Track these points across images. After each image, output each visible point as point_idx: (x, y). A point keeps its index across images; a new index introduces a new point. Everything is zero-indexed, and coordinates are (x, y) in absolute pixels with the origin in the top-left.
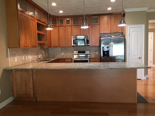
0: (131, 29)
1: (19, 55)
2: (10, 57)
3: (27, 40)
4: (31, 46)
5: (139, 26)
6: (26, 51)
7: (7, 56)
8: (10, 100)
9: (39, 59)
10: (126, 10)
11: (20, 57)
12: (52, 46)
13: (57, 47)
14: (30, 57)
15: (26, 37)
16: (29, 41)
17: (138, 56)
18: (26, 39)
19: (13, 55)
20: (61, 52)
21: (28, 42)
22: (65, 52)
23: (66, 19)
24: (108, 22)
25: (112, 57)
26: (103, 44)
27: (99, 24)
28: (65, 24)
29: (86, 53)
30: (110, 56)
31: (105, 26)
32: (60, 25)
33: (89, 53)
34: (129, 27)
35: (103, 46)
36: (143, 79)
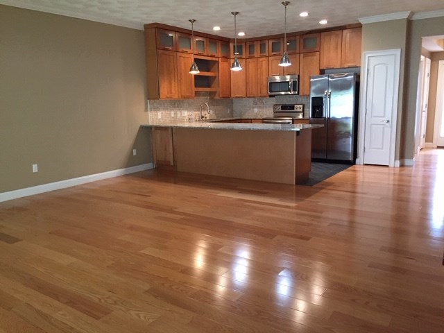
0: (371, 59)
1: (165, 109)
2: (151, 111)
3: (173, 88)
4: (180, 95)
5: (388, 53)
6: (177, 103)
7: (146, 110)
9: (203, 117)
10: (363, 21)
11: (167, 112)
12: (232, 96)
13: (241, 97)
14: (186, 114)
15: (171, 84)
16: (176, 88)
17: (384, 116)
18: (171, 87)
19: (156, 109)
20: (253, 108)
21: (173, 91)
22: (259, 108)
23: (259, 43)
24: (337, 45)
25: (329, 118)
26: (314, 91)
27: (318, 49)
28: (257, 53)
29: (295, 110)
30: (325, 115)
31: (330, 54)
32: (248, 55)
33: (301, 110)
34: (367, 56)
35: (313, 95)
36: (392, 165)
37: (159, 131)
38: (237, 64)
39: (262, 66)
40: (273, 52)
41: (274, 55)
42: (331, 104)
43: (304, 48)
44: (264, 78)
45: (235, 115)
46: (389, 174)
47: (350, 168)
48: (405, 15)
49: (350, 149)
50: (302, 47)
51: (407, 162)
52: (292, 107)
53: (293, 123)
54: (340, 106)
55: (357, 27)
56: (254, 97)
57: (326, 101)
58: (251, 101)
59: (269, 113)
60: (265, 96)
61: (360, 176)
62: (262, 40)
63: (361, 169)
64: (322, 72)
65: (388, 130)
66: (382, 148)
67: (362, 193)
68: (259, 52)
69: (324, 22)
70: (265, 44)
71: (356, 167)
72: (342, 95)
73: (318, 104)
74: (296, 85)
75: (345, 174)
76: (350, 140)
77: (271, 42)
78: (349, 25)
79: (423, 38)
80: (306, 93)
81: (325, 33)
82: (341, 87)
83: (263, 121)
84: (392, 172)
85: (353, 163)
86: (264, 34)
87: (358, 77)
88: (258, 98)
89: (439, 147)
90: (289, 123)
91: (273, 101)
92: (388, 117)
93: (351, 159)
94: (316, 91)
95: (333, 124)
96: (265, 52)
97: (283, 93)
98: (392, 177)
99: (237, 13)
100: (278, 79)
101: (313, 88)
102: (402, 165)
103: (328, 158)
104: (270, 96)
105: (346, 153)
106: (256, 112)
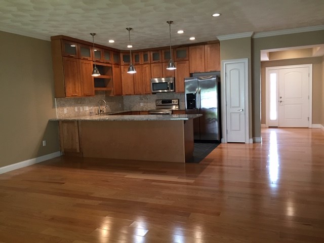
0: (228, 66)
1: (70, 105)
2: (58, 107)
3: (77, 88)
4: (83, 94)
5: (239, 62)
6: (79, 100)
7: (54, 107)
8: (57, 154)
9: (101, 111)
10: (220, 38)
11: (72, 108)
12: (124, 93)
13: (130, 95)
14: (87, 109)
15: (75, 84)
16: (80, 89)
17: (239, 107)
18: (75, 87)
19: (63, 106)
20: (140, 102)
21: (77, 91)
22: (144, 102)
23: (143, 53)
24: (201, 55)
25: (200, 109)
26: (188, 89)
27: (187, 59)
28: (141, 61)
29: (173, 103)
30: (198, 107)
31: (197, 63)
32: (134, 63)
33: (177, 103)
34: (225, 64)
35: (187, 92)
36: (247, 142)
37: (66, 124)
38: (132, 68)
39: (145, 70)
40: (153, 60)
41: (155, 63)
42: (201, 98)
43: (177, 58)
44: (148, 80)
45: (125, 108)
46: (246, 149)
47: (219, 146)
48: (249, 34)
49: (217, 131)
50: (175, 57)
51: (257, 139)
52: (170, 102)
53: (172, 113)
54: (208, 100)
55: (215, 44)
56: (140, 94)
57: (197, 95)
58: (137, 98)
59: (152, 106)
60: (149, 94)
61: (225, 151)
62: (145, 51)
63: (226, 147)
64: (191, 75)
65: (243, 116)
66: (239, 130)
67: (228, 166)
68: (143, 60)
69: (192, 39)
70: (147, 55)
71: (222, 145)
72: (209, 91)
73: (192, 99)
74: (172, 86)
75: (216, 151)
76: (217, 123)
77: (152, 54)
78: (210, 41)
79: (261, 51)
80: (181, 90)
81: (193, 47)
82: (208, 86)
83: (149, 113)
84: (248, 147)
85: (219, 142)
86: (147, 47)
87: (219, 79)
88: (144, 95)
89: (270, 127)
90: (168, 114)
91: (155, 97)
92: (243, 106)
93: (218, 139)
94: (189, 89)
95: (204, 112)
96: (147, 60)
97: (160, 91)
98: (248, 151)
99: (131, 29)
100: (157, 80)
101: (187, 87)
102: (254, 142)
103: (201, 139)
104: (153, 93)
105: (214, 134)
106: (142, 106)
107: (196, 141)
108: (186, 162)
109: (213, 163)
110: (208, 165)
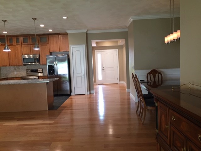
0: (73, 48)
5: (81, 46)
10: (68, 32)
12: (1, 65)
13: (6, 66)
17: (81, 73)
20: (14, 71)
22: (18, 71)
23: (15, 38)
24: (57, 41)
25: (57, 75)
26: (49, 62)
27: (48, 43)
28: (14, 42)
29: (38, 72)
30: (56, 73)
31: (54, 45)
32: (9, 44)
33: (42, 72)
34: (71, 47)
35: (48, 64)
36: (86, 94)
38: (7, 47)
39: (18, 49)
41: (25, 44)
42: (58, 68)
43: (40, 42)
44: (20, 56)
45: (2, 76)
46: (86, 98)
47: (70, 98)
48: (85, 31)
49: (68, 88)
50: (39, 42)
51: (92, 92)
52: (37, 70)
53: (39, 78)
54: (62, 69)
55: (65, 35)
56: (14, 66)
57: (55, 66)
58: (12, 68)
59: (24, 74)
60: (21, 65)
61: (74, 100)
62: (17, 37)
63: (74, 97)
64: (51, 54)
65: (83, 79)
66: (82, 87)
67: (76, 109)
68: (16, 43)
69: (50, 30)
70: (19, 39)
71: (72, 97)
72: (62, 64)
73: (52, 69)
74: (38, 60)
75: (68, 101)
76: (68, 83)
77: (22, 38)
78: (62, 33)
79: (92, 41)
80: (44, 63)
81: (51, 36)
82: (62, 60)
83: (22, 78)
84: (87, 97)
85: (70, 95)
86: (19, 33)
87: (68, 56)
88: (17, 66)
89: (99, 84)
90: (36, 79)
91: (26, 67)
92: (83, 73)
93: (69, 93)
94: (50, 62)
95: (60, 77)
96: (19, 43)
97: (30, 63)
98: (87, 99)
99: (5, 21)
100: (26, 56)
101: (48, 61)
102: (90, 94)
103: (59, 94)
104: (24, 65)
105: (67, 90)
106: (15, 73)
107: (55, 96)
108: (48, 110)
109: (66, 109)
110: (63, 110)
